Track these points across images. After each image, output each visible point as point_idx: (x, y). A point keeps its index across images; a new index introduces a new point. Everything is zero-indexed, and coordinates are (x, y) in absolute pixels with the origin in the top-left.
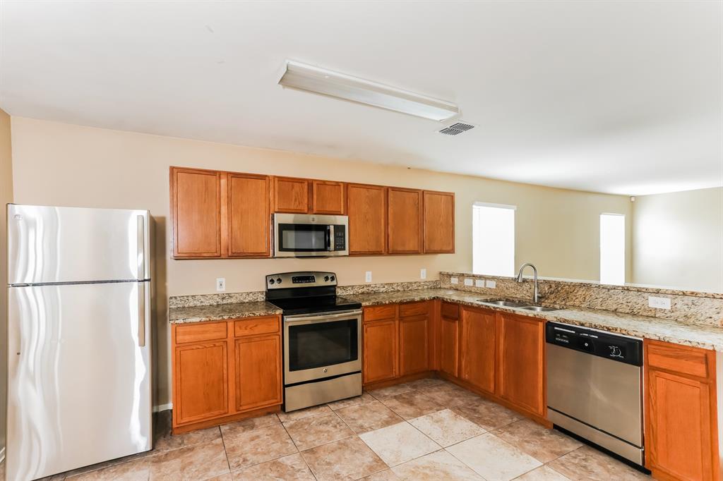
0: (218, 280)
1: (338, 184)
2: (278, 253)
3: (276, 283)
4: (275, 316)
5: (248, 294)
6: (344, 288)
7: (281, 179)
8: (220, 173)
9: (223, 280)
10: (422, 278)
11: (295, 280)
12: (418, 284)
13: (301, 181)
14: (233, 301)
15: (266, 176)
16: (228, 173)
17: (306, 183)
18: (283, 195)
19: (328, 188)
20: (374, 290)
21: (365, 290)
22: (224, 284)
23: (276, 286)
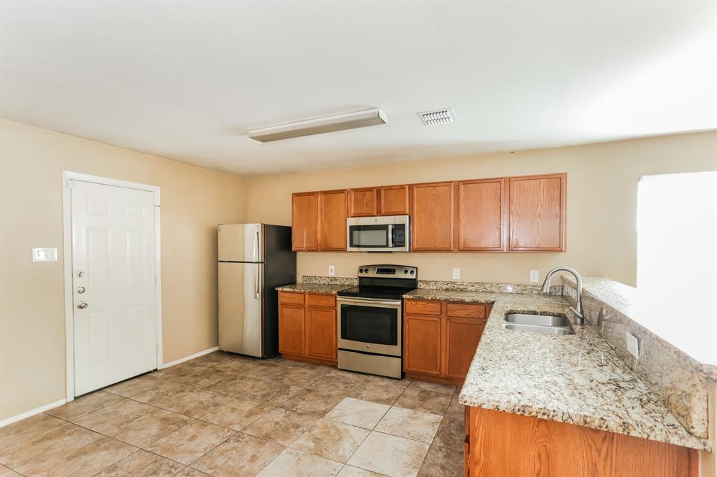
0: (330, 267)
1: (402, 187)
2: (349, 249)
3: (364, 272)
4: (332, 295)
5: (347, 279)
6: (426, 282)
7: (355, 190)
8: (317, 192)
9: (333, 267)
10: (532, 280)
11: (380, 271)
12: (524, 288)
13: (370, 189)
14: (337, 283)
15: (345, 190)
16: (321, 192)
17: (375, 191)
18: (358, 203)
19: (393, 192)
20: (461, 287)
21: (450, 286)
22: (333, 270)
23: (364, 275)
